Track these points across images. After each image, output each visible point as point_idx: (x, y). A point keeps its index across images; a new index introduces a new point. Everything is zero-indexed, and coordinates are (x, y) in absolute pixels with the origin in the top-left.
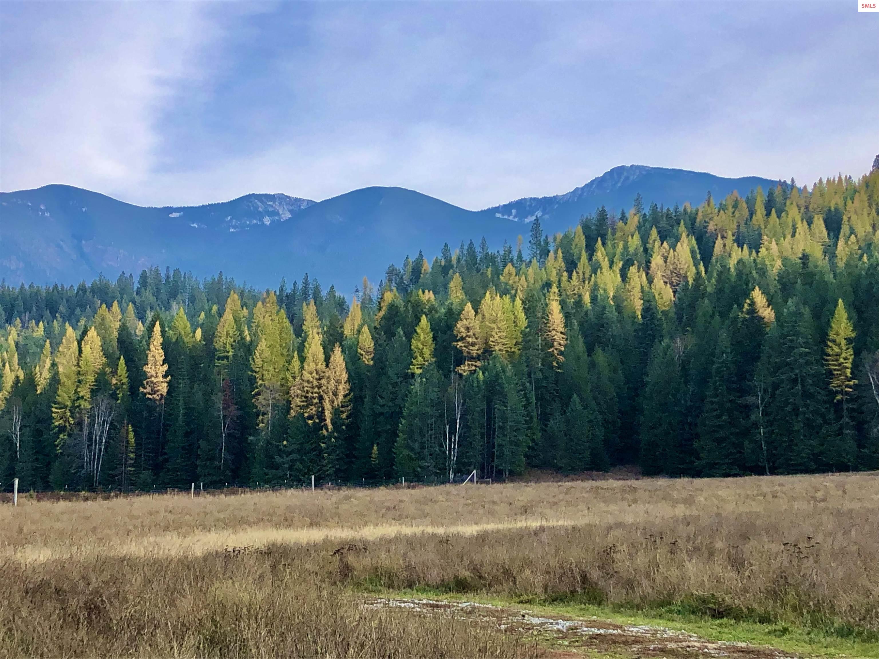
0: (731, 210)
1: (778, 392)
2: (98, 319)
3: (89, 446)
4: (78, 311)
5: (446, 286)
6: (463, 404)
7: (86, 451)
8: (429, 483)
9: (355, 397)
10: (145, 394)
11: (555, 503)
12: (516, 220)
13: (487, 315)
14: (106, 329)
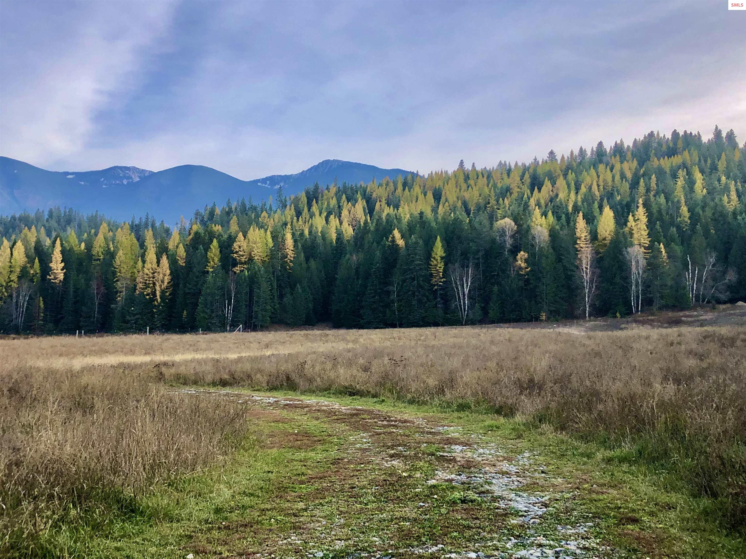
0: (385, 186)
1: (405, 284)
2: (22, 235)
3: (17, 309)
4: (11, 230)
5: (228, 222)
6: (236, 288)
7: (15, 311)
8: (215, 332)
9: (174, 283)
10: (50, 280)
11: (284, 343)
12: (269, 187)
13: (251, 240)
14: (27, 241)
